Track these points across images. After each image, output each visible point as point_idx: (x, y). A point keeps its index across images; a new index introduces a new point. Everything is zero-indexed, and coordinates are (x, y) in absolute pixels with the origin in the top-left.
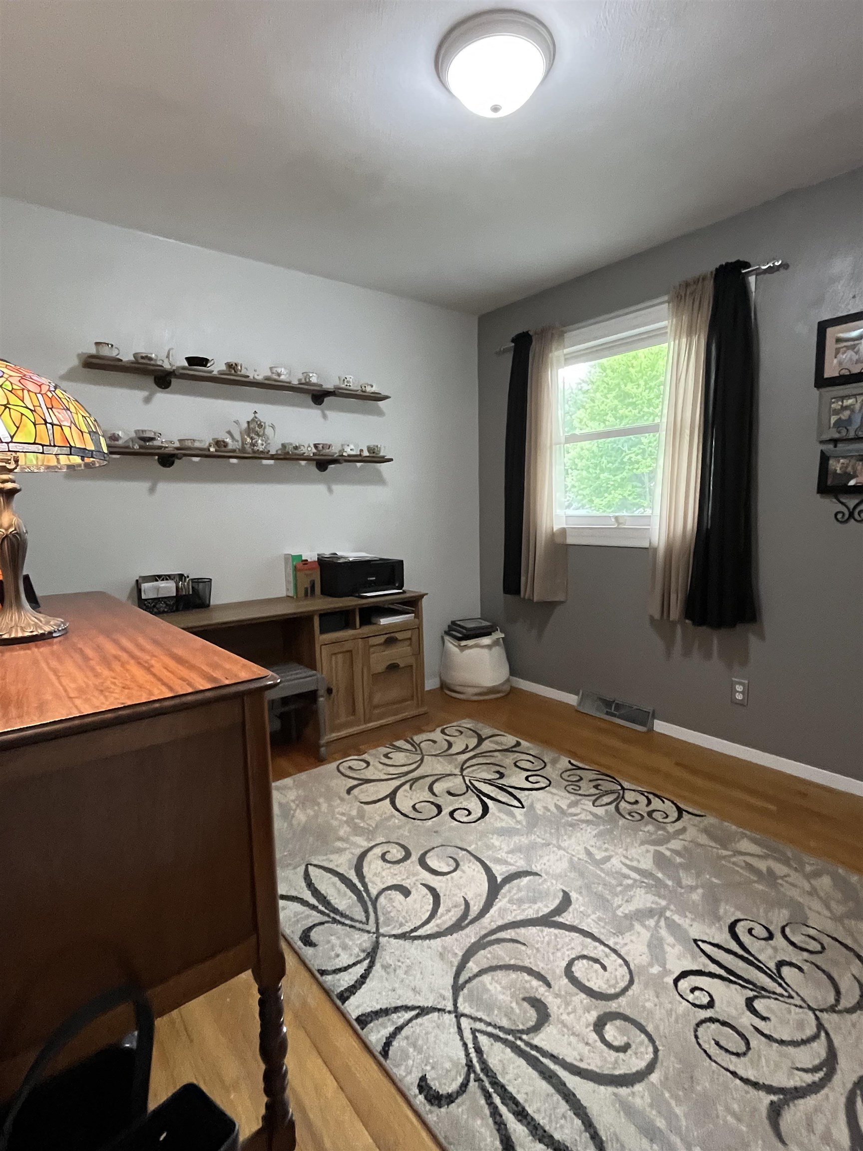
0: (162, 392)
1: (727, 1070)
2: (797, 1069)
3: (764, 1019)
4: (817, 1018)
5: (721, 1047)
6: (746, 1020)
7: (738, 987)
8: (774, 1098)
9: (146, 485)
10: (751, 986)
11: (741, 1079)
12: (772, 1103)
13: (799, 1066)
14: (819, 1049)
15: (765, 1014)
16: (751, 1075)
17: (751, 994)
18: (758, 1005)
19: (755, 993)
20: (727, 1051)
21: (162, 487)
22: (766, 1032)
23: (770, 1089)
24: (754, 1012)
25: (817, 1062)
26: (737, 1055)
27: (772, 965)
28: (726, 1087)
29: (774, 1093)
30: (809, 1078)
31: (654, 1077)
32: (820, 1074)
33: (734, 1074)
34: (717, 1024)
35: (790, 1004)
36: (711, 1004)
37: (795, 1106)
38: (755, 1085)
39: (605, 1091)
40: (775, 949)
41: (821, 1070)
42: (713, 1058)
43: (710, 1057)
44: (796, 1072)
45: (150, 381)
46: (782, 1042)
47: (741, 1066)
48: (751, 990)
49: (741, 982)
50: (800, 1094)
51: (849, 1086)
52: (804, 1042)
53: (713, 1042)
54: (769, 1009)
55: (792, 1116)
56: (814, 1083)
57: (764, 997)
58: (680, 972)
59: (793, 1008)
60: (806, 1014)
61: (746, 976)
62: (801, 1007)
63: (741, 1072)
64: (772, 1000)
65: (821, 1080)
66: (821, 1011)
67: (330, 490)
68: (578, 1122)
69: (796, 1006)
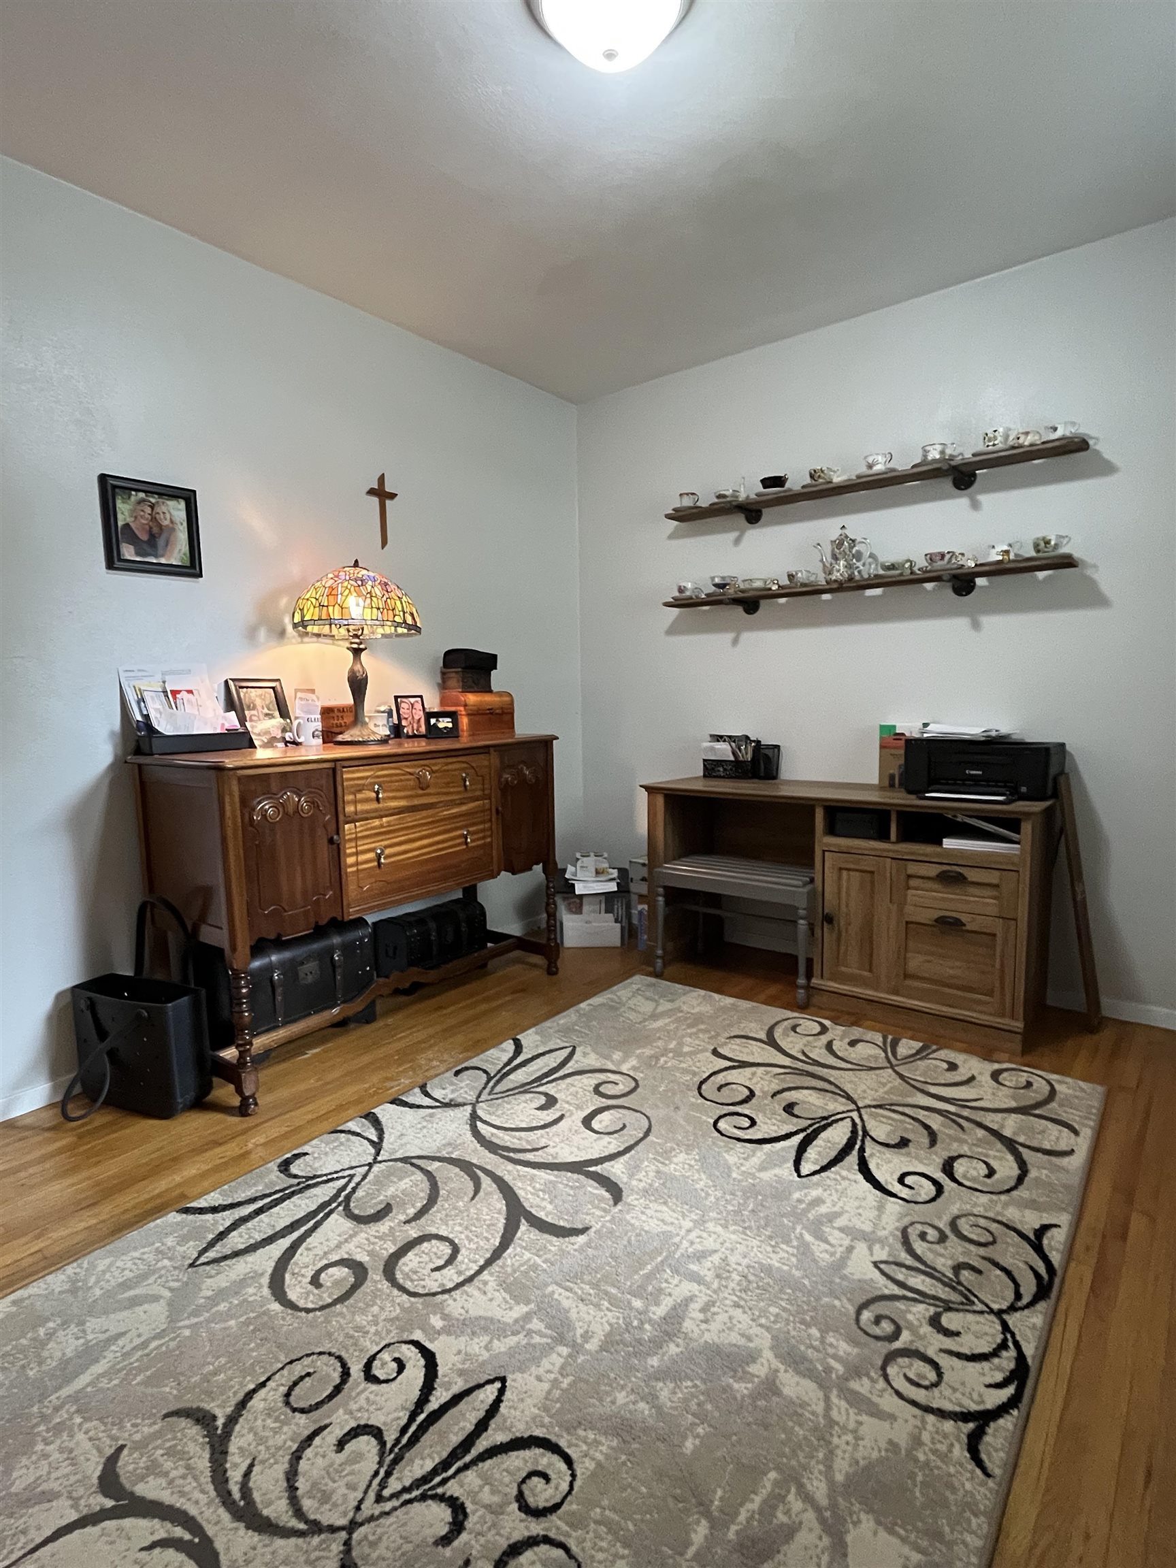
0: (754, 528)
1: (269, 1379)
2: (251, 1466)
3: (341, 1445)
4: (333, 1529)
5: (302, 1378)
6: (340, 1420)
7: (404, 1421)
8: (220, 1422)
9: (730, 636)
10: (404, 1440)
11: (254, 1391)
12: (214, 1418)
13: (256, 1469)
14: (277, 1509)
15: (349, 1447)
16: (256, 1403)
17: (390, 1438)
18: (366, 1444)
19: (389, 1446)
20: (295, 1384)
21: (746, 636)
22: (317, 1441)
23: (232, 1420)
24: (354, 1433)
25: (256, 1496)
26: (288, 1395)
27: (452, 1489)
28: (244, 1372)
29: (225, 1425)
30: (235, 1476)
31: (276, 1307)
32: (236, 1495)
33: (263, 1385)
34: (338, 1381)
35: (366, 1492)
36: (370, 1377)
37: (203, 1444)
38: (242, 1404)
39: (269, 1267)
40: (496, 1510)
41: (243, 1497)
42: (288, 1367)
43: (291, 1362)
44: (248, 1461)
45: (740, 519)
46: (297, 1457)
47: (272, 1395)
48: (398, 1441)
49: (413, 1428)
50: (216, 1456)
51: (210, 1531)
52: (292, 1489)
53: (311, 1370)
54: (358, 1457)
55: (193, 1438)
56: (227, 1481)
57: (382, 1454)
58: (433, 1350)
59: (360, 1495)
60: (345, 1514)
61: (427, 1439)
62: (358, 1508)
63: (262, 1393)
64: (376, 1467)
65: (229, 1493)
66: (347, 1543)
67: (976, 626)
68: (242, 1247)
69: (361, 1502)
